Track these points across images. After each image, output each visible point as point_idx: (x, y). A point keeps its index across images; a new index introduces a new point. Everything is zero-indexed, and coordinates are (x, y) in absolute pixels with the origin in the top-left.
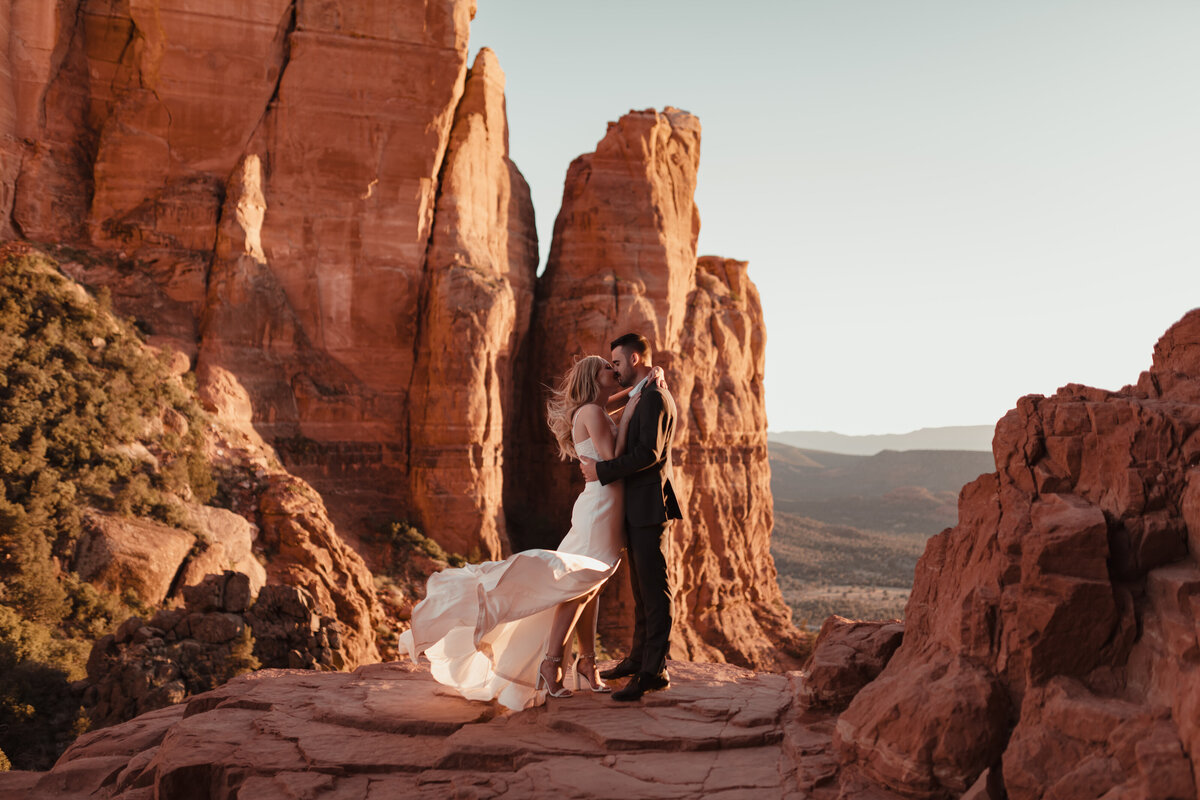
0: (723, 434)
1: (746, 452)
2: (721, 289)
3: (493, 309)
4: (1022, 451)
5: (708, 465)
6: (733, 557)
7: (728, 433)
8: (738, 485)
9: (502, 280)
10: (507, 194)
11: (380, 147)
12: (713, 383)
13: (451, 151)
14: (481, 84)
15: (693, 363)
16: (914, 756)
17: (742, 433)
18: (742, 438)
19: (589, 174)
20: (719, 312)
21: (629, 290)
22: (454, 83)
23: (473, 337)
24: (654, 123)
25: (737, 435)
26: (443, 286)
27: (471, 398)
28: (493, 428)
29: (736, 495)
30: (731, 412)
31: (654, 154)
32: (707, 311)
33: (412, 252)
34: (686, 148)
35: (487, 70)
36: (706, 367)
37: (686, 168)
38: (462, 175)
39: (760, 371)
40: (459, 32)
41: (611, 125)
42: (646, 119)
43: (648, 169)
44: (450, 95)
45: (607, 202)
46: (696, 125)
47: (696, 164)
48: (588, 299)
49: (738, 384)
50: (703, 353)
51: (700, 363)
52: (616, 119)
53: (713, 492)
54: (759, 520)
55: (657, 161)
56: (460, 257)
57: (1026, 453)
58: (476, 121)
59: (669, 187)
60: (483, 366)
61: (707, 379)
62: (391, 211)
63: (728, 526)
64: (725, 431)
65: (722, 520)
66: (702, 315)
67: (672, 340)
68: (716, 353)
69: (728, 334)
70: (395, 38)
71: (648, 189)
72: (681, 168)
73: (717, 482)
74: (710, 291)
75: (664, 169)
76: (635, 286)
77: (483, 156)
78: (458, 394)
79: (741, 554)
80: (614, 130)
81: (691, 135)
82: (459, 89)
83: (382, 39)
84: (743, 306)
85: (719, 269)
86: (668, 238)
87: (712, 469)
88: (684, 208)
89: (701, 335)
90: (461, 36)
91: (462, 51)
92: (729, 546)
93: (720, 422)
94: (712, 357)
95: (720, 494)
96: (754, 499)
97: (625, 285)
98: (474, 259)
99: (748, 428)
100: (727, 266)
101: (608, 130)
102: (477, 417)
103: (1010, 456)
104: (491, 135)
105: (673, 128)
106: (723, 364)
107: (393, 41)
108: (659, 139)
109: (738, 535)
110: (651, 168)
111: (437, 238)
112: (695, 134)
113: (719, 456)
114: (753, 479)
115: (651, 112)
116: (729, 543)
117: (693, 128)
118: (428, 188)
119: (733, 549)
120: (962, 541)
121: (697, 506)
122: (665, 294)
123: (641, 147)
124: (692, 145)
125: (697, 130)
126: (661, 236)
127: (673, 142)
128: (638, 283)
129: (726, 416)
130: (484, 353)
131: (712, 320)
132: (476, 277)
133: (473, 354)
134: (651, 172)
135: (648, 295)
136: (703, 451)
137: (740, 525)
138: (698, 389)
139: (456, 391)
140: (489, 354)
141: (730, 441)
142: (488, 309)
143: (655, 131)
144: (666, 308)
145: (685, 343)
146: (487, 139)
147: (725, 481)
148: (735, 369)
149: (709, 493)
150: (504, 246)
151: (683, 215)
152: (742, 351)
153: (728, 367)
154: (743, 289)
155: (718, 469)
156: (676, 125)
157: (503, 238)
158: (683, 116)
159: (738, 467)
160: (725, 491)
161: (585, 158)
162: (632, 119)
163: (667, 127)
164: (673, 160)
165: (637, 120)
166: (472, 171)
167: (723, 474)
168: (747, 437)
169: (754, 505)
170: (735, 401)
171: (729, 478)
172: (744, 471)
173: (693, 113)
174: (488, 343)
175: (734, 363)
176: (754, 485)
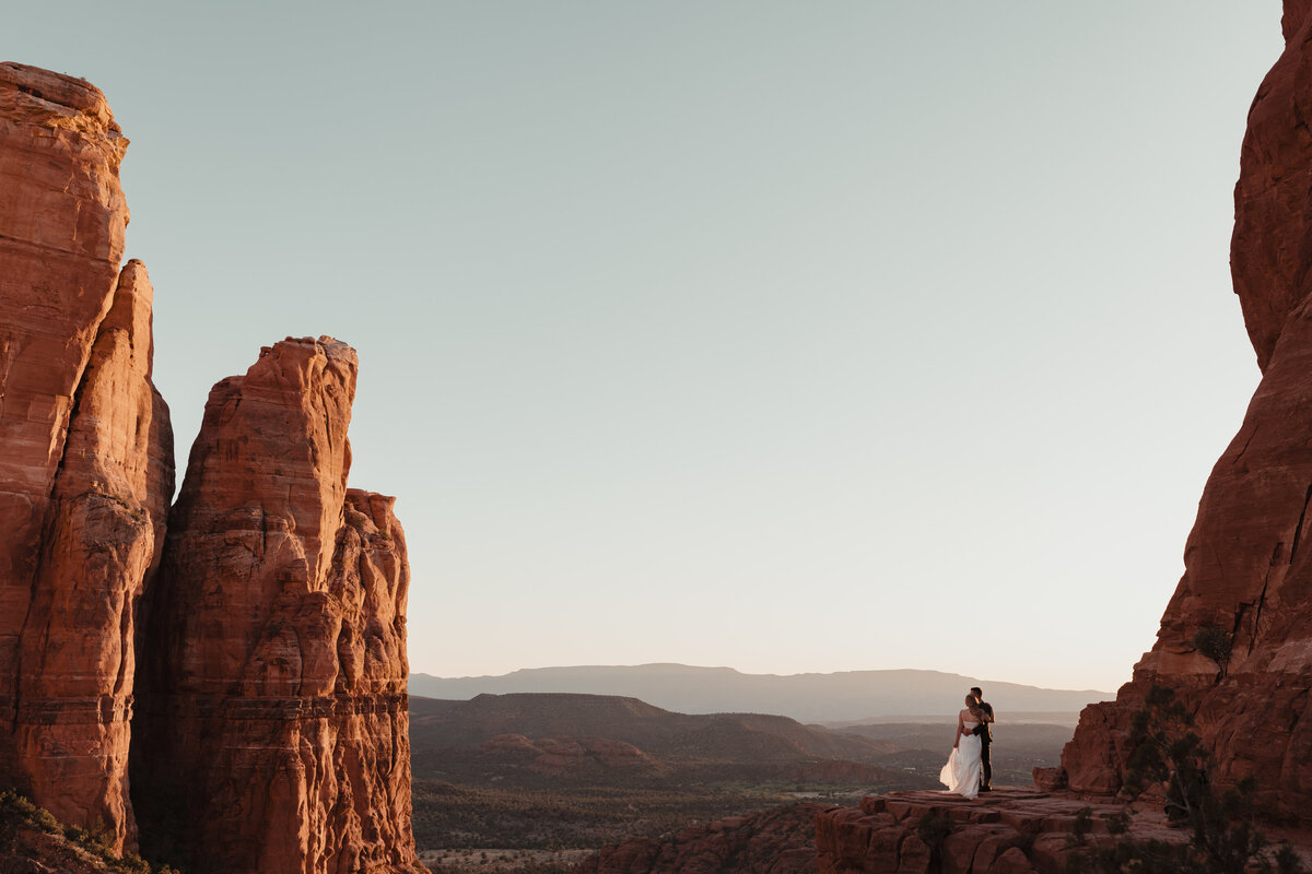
0: (369, 681)
1: (393, 700)
2: (370, 527)
3: (135, 544)
5: (354, 716)
6: (377, 816)
7: (375, 680)
8: (383, 736)
9: (143, 511)
10: (149, 417)
11: (10, 357)
12: (360, 626)
13: (93, 367)
14: (130, 298)
15: (341, 606)
17: (388, 680)
18: (388, 685)
19: (239, 400)
20: (368, 551)
21: (279, 526)
22: (104, 296)
23: (111, 575)
24: (313, 353)
25: (384, 682)
26: (79, 515)
27: (104, 642)
28: (126, 677)
29: (381, 747)
30: (379, 658)
31: (310, 386)
32: (357, 550)
33: (38, 476)
34: (342, 379)
35: (136, 284)
36: (353, 609)
37: (340, 400)
38: (103, 394)
39: (402, 613)
40: (114, 243)
41: (265, 350)
42: (303, 349)
43: (304, 399)
44: (99, 309)
45: (258, 431)
46: (352, 358)
47: (351, 399)
48: (232, 534)
49: (386, 628)
50: (352, 594)
51: (348, 605)
52: (271, 345)
53: (358, 744)
54: (404, 774)
55: (313, 391)
56: (99, 485)
58: (121, 338)
59: (324, 419)
60: (120, 607)
61: (354, 623)
62: (17, 429)
63: (371, 782)
64: (371, 678)
65: (366, 776)
66: (351, 556)
67: (321, 580)
68: (364, 594)
69: (377, 574)
70: (38, 242)
71: (304, 420)
72: (336, 400)
73: (362, 733)
74: (359, 529)
75: (319, 400)
76: (285, 522)
77: (126, 375)
78: (89, 638)
79: (384, 812)
80: (269, 357)
81: (347, 367)
82: (108, 303)
83: (22, 242)
84: (392, 544)
85: (364, 505)
86: (322, 473)
87: (357, 719)
88: (338, 442)
89: (350, 574)
90: (115, 248)
91: (115, 263)
92: (373, 804)
93: (367, 668)
94: (360, 599)
95: (365, 746)
96: (399, 752)
97: (275, 520)
98: (112, 486)
99: (394, 674)
100: (373, 502)
101: (262, 356)
102: (109, 665)
104: (136, 353)
105: (329, 359)
106: (371, 606)
107: (35, 245)
108: (315, 368)
109: (381, 791)
110: (306, 399)
111: (70, 462)
112: (351, 365)
113: (364, 705)
114: (398, 730)
115: (310, 341)
116: (372, 800)
117: (350, 360)
118: (64, 407)
119: (376, 808)
121: (340, 761)
122: (317, 531)
123: (298, 376)
124: (348, 378)
125: (353, 363)
126: (315, 469)
127: (328, 372)
128: (288, 518)
129: (374, 662)
130: (122, 592)
131: (362, 558)
132: (118, 508)
133: (110, 593)
134: (306, 403)
135: (299, 532)
136: (350, 700)
137: (384, 780)
138: (346, 632)
139: (86, 635)
140: (127, 593)
141: (376, 689)
142: (129, 544)
143: (312, 361)
144: (318, 545)
145: (333, 584)
146: (132, 356)
147: (370, 733)
148: (383, 612)
149: (354, 746)
150: (141, 473)
151: (336, 450)
152: (390, 594)
153: (376, 610)
154: (389, 526)
155: (363, 720)
156: (332, 357)
157: (141, 464)
158: (340, 348)
159: (384, 717)
160: (370, 743)
161: (233, 382)
162: (289, 346)
163: (323, 357)
164: (327, 391)
165: (294, 348)
166: (113, 390)
167: (368, 725)
168: (393, 684)
169: (399, 757)
170: (383, 646)
171: (374, 729)
172: (389, 722)
173: (350, 345)
174: (128, 582)
175: (382, 605)
176: (399, 735)
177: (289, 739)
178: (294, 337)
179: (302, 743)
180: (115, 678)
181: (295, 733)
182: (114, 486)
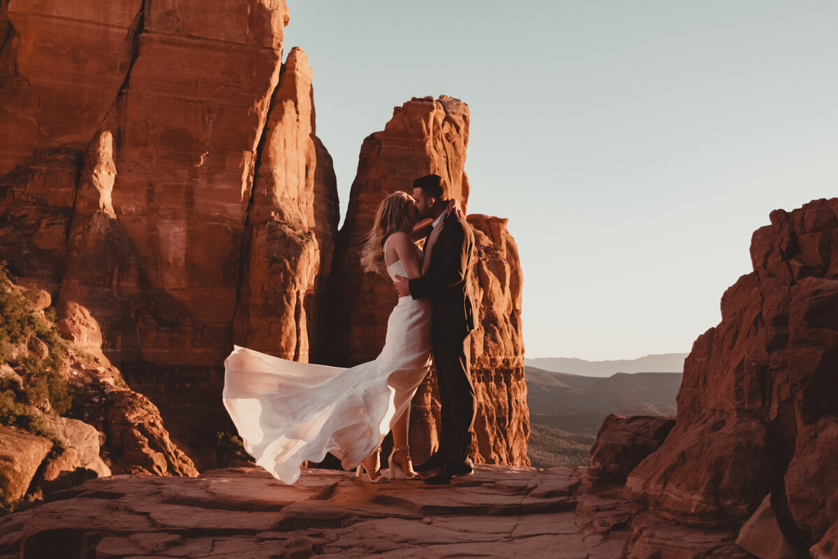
0: (488, 358)
1: (511, 371)
2: (486, 241)
3: (302, 256)
4: (777, 249)
6: (498, 459)
7: (493, 357)
8: (501, 399)
9: (309, 233)
10: (314, 164)
11: (211, 125)
12: (481, 316)
13: (269, 129)
14: (293, 77)
16: (702, 490)
17: (503, 357)
18: (503, 361)
19: (380, 149)
20: (484, 260)
22: (271, 75)
23: (286, 279)
24: (432, 108)
25: (500, 359)
26: (261, 237)
27: (283, 328)
28: (301, 353)
29: (499, 407)
30: (495, 340)
31: (431, 133)
33: (235, 210)
34: (458, 128)
35: (297, 65)
37: (457, 144)
38: (277, 148)
39: (518, 308)
40: (275, 35)
41: (397, 109)
42: (425, 105)
43: (427, 145)
44: (268, 85)
45: (394, 171)
46: (465, 111)
47: (465, 142)
49: (500, 317)
52: (401, 105)
54: (519, 428)
55: (434, 139)
56: (275, 214)
57: (781, 250)
58: (289, 106)
59: (444, 160)
60: (294, 302)
62: (219, 177)
63: (493, 433)
64: (490, 355)
65: (488, 429)
68: (482, 292)
69: (491, 277)
70: (223, 39)
71: (428, 160)
72: (454, 144)
73: (484, 397)
75: (440, 145)
77: (295, 134)
78: (273, 325)
79: (504, 456)
80: (400, 114)
81: (461, 118)
82: (275, 81)
83: (213, 40)
84: (504, 254)
85: (485, 225)
87: (480, 386)
88: (456, 176)
90: (276, 38)
91: (278, 50)
92: (494, 450)
93: (486, 348)
94: (480, 295)
95: (486, 406)
96: (514, 411)
98: (287, 216)
99: (508, 353)
100: (491, 223)
101: (395, 114)
102: (288, 344)
103: (767, 255)
104: (301, 117)
105: (446, 112)
106: (488, 301)
107: (221, 42)
108: (435, 121)
109: (501, 441)
110: (430, 144)
111: (257, 199)
112: (464, 117)
113: (485, 376)
114: (513, 395)
115: (429, 99)
116: (494, 447)
117: (463, 113)
118: (250, 159)
119: (497, 452)
120: (728, 330)
123: (422, 127)
124: (462, 127)
125: (466, 114)
127: (447, 123)
129: (491, 343)
130: (294, 292)
131: (479, 266)
132: (288, 230)
133: (285, 293)
134: (429, 147)
137: (503, 432)
139: (271, 323)
140: (298, 293)
141: (494, 364)
142: (298, 256)
143: (432, 115)
146: (298, 120)
147: (490, 396)
148: (498, 306)
150: (311, 206)
151: (455, 182)
152: (503, 291)
153: (492, 304)
154: (504, 241)
155: (484, 387)
156: (449, 111)
157: (310, 200)
158: (455, 103)
159: (501, 385)
160: (491, 404)
161: (376, 136)
162: (414, 105)
163: (442, 111)
164: (447, 138)
165: (418, 105)
166: (285, 145)
167: (489, 391)
168: (508, 360)
169: (514, 416)
170: (498, 331)
171: (494, 394)
172: (505, 389)
173: (463, 101)
174: (298, 284)
175: (497, 301)
176: (514, 399)
177: (424, 400)
178: (417, 97)
179: (433, 402)
180: (293, 353)
181: (427, 395)
182: (288, 216)
